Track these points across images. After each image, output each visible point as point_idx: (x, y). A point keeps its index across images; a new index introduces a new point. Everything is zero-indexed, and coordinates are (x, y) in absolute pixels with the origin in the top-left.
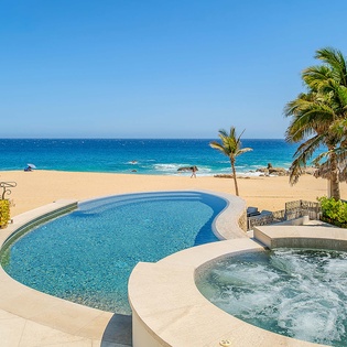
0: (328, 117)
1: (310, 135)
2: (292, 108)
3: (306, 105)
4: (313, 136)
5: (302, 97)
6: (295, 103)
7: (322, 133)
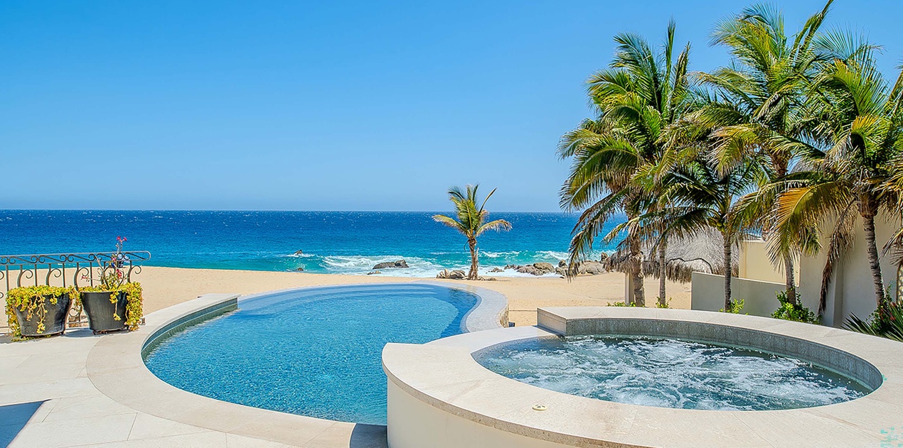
0: (629, 161)
1: (601, 194)
2: (572, 144)
3: (594, 139)
4: (605, 195)
5: (589, 126)
6: (575, 136)
7: (619, 189)
